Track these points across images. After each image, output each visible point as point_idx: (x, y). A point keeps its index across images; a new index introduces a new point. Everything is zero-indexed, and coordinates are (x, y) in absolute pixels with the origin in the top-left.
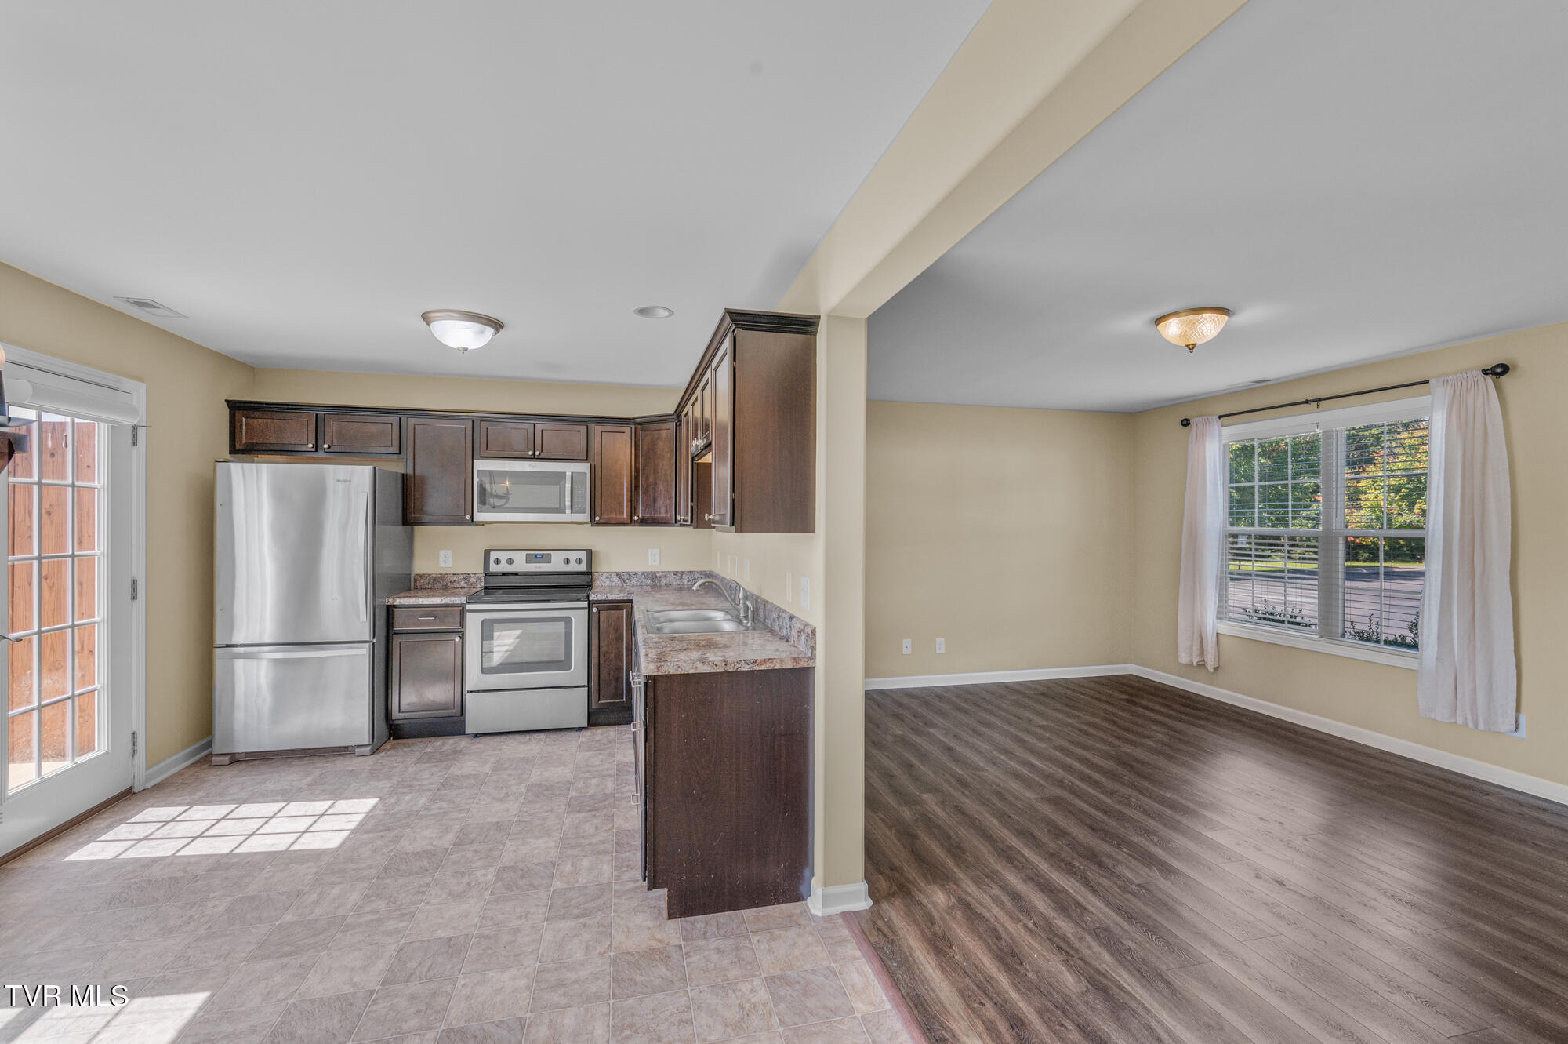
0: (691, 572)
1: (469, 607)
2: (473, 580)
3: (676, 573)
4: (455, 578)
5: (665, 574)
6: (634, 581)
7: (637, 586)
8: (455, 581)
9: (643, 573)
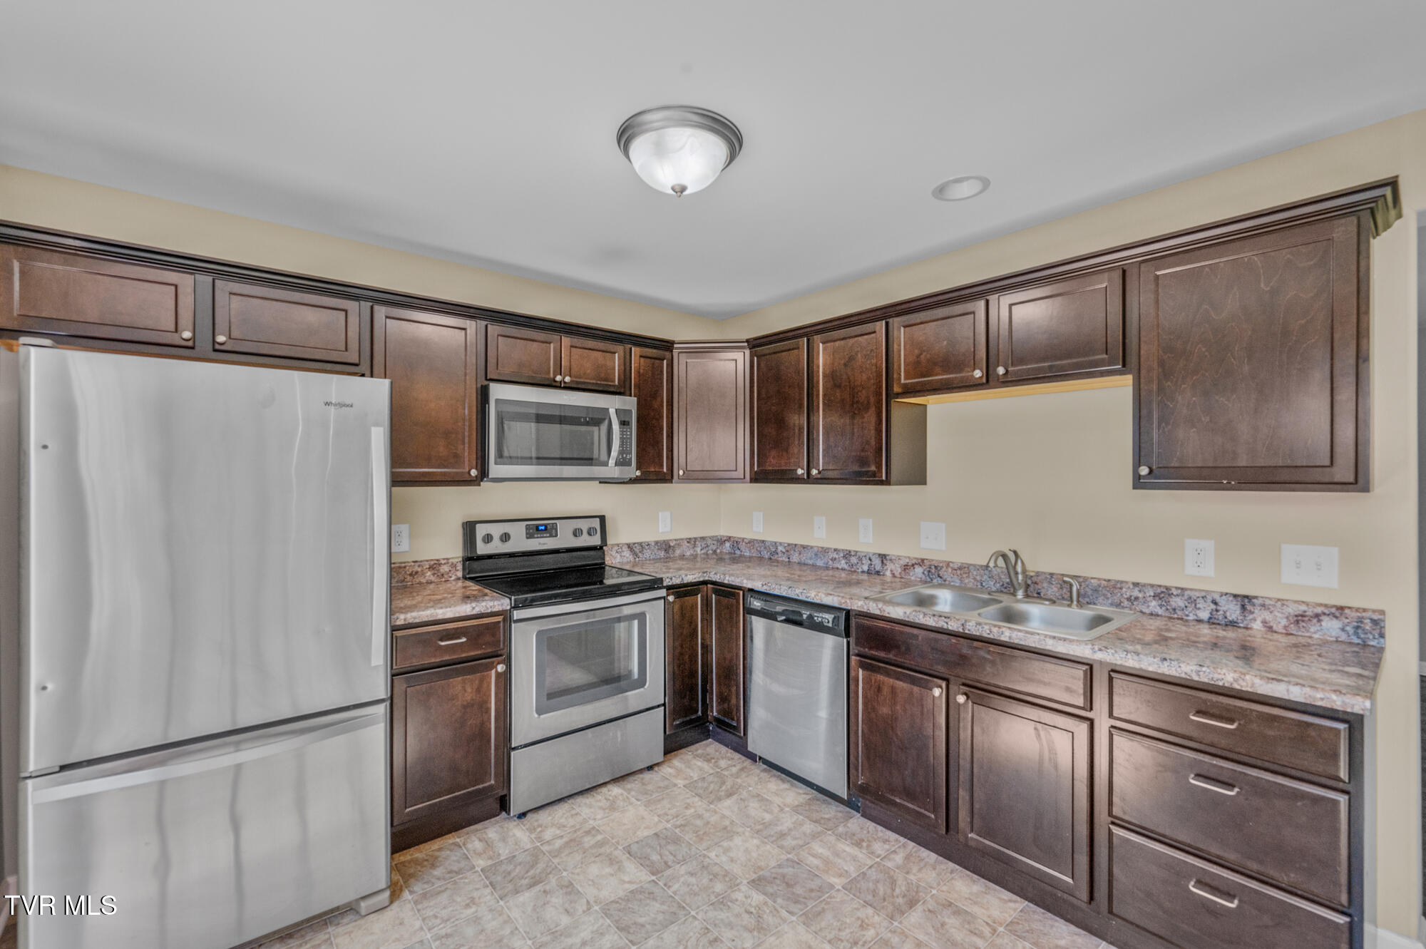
0: (703, 538)
1: (517, 614)
2: (445, 569)
3: (689, 541)
4: (417, 569)
5: (679, 542)
6: (647, 554)
7: (650, 560)
8: (417, 573)
9: (657, 543)
